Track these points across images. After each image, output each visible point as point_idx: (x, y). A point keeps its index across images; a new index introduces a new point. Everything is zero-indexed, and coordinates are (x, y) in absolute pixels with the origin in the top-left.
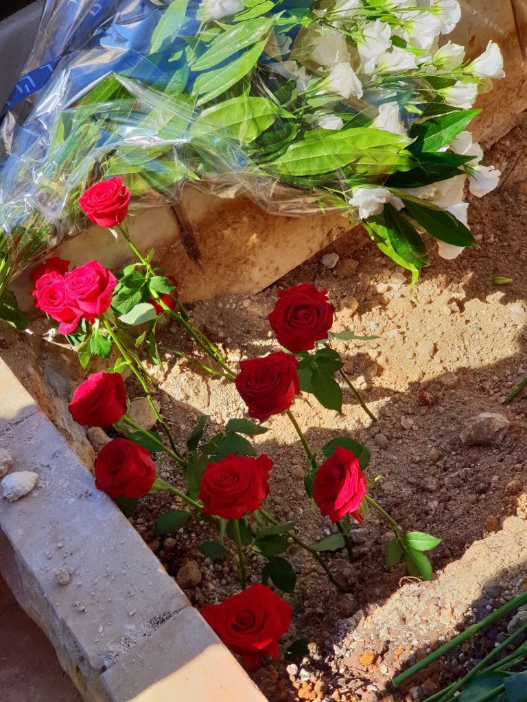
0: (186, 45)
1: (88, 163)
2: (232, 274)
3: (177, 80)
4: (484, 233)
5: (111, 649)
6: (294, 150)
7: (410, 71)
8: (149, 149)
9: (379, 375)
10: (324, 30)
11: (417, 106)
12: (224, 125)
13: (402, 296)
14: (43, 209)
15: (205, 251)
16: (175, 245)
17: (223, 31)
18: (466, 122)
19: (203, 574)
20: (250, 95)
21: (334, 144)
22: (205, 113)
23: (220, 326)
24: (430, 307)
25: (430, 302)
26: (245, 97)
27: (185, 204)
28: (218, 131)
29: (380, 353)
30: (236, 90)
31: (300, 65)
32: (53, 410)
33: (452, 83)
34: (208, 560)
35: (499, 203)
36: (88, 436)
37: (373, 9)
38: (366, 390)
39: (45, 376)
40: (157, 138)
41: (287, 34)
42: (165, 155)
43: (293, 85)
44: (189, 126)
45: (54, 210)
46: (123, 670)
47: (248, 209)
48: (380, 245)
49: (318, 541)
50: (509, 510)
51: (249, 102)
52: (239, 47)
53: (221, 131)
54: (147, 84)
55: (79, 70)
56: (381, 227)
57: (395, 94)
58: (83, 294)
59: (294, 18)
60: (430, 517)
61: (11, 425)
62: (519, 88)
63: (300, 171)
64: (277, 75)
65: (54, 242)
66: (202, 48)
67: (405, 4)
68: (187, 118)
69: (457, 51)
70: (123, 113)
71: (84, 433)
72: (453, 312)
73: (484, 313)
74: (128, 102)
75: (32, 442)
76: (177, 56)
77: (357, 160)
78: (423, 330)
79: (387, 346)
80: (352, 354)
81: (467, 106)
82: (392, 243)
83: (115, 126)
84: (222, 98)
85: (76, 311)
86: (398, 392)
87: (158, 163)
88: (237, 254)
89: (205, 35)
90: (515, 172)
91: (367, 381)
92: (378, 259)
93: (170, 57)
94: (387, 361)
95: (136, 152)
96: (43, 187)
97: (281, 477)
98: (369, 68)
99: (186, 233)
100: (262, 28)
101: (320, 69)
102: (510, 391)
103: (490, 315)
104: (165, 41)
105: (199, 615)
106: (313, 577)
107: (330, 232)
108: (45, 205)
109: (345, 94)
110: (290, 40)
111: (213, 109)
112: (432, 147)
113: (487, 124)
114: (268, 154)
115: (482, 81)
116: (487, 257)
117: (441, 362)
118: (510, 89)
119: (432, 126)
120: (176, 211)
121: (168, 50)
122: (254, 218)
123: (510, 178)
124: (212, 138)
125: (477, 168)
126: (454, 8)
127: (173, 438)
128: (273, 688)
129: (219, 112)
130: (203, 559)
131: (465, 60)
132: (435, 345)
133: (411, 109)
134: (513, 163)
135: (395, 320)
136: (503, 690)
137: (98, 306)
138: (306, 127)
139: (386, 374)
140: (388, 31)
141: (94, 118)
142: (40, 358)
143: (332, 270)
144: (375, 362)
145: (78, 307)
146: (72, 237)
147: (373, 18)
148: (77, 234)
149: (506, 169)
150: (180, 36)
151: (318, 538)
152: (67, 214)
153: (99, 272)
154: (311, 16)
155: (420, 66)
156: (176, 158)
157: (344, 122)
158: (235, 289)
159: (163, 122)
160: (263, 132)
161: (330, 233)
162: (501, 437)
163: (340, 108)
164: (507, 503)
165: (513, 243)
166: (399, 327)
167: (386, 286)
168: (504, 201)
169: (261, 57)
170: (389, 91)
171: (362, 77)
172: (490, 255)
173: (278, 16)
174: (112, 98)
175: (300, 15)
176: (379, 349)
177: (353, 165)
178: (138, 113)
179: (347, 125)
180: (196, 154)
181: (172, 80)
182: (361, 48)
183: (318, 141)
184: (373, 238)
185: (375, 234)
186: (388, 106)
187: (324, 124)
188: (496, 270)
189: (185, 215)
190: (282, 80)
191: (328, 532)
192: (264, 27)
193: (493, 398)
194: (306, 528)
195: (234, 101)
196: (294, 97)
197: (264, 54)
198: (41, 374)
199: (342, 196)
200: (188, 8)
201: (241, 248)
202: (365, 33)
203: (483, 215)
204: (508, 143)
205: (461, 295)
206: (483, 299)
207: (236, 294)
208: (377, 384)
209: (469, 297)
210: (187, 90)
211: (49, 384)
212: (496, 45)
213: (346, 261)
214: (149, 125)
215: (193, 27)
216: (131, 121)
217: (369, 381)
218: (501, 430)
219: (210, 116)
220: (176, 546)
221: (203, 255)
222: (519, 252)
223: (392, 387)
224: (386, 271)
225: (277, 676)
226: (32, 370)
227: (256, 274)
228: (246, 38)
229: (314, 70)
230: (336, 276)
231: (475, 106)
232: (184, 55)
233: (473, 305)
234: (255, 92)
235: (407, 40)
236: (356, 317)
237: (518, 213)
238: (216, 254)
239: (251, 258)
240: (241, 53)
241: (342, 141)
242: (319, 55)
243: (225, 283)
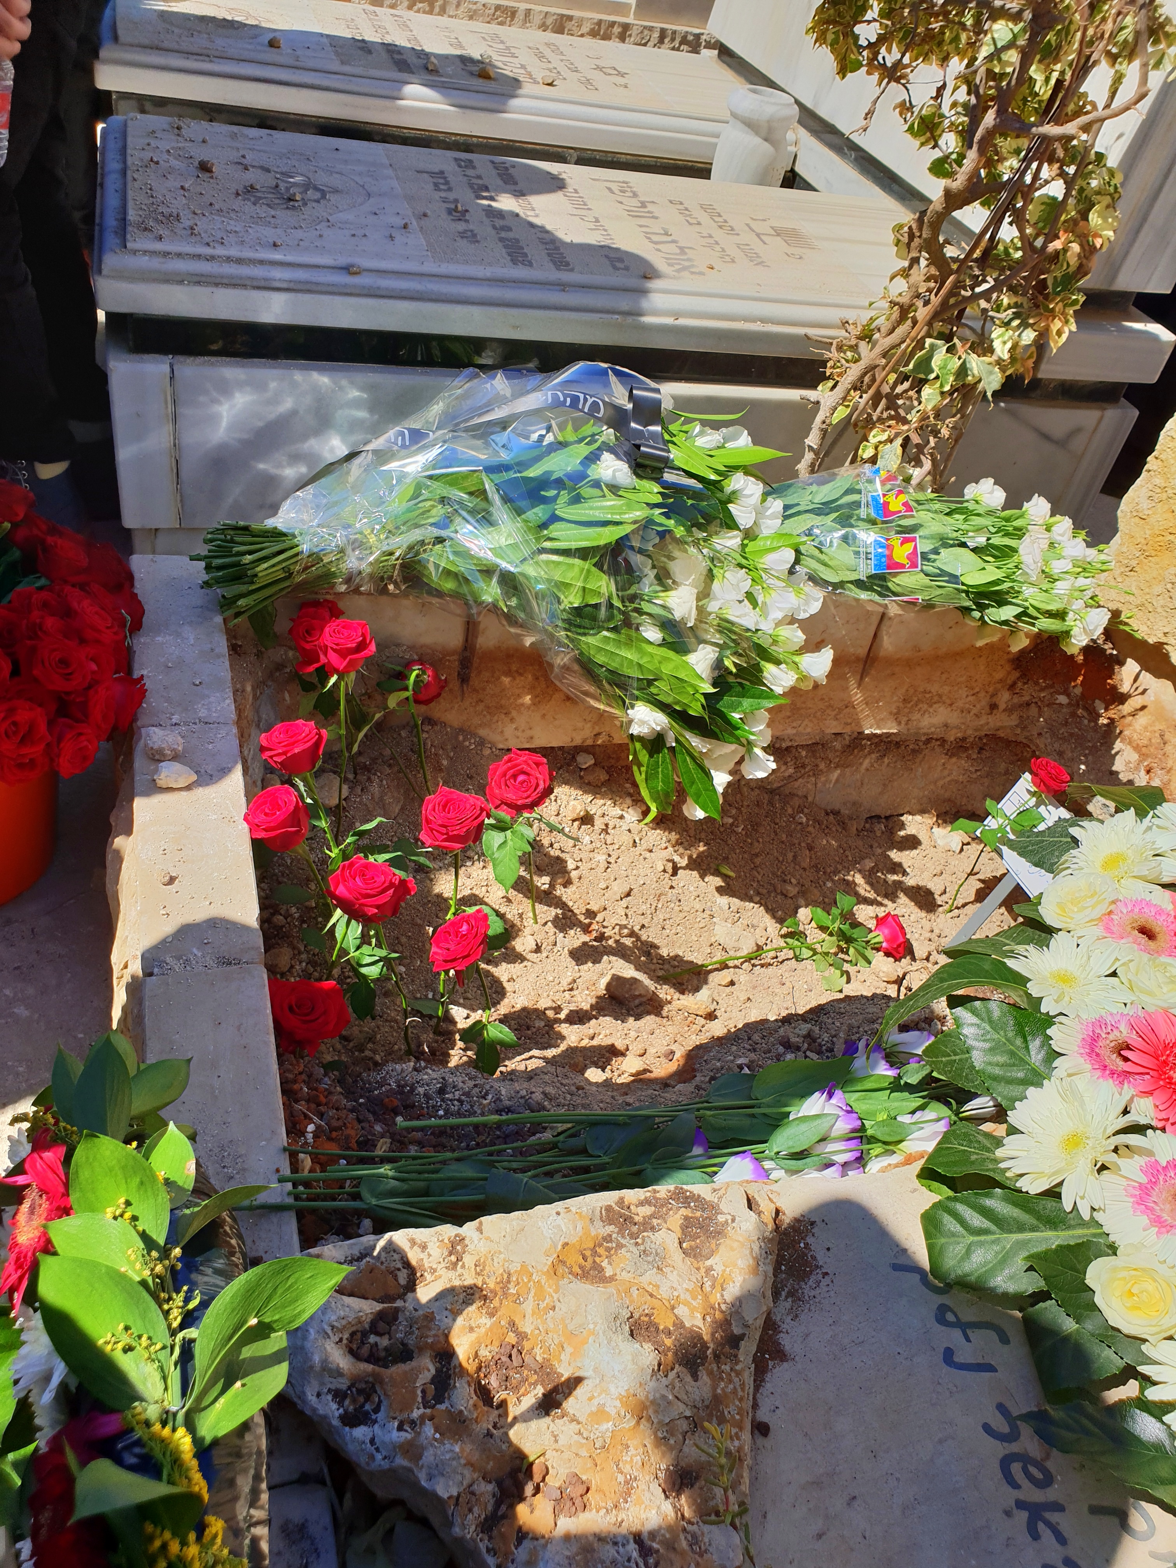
0: (565, 489)
1: (416, 535)
2: (488, 717)
3: (538, 513)
4: (736, 819)
5: (168, 960)
6: (605, 637)
7: (748, 630)
8: (479, 559)
9: (565, 887)
10: (692, 550)
11: (735, 664)
12: (557, 578)
13: (629, 831)
14: (349, 551)
15: (475, 681)
16: (451, 658)
17: (604, 496)
18: (770, 704)
19: (292, 967)
20: (594, 565)
21: (641, 651)
22: (544, 557)
23: (448, 756)
24: (648, 855)
25: (651, 851)
26: (587, 565)
27: (482, 626)
28: (548, 580)
29: (577, 868)
30: (583, 553)
31: (654, 567)
32: (246, 735)
33: (778, 662)
34: (304, 956)
35: (766, 802)
36: (263, 780)
37: (746, 558)
38: (544, 891)
39: (258, 702)
40: (489, 553)
41: (658, 533)
42: (488, 571)
43: (639, 580)
44: (525, 559)
45: (360, 559)
46: (168, 984)
47: (537, 667)
48: (635, 768)
49: (416, 998)
50: (600, 1064)
51: (588, 571)
52: (609, 517)
53: (549, 581)
54: (506, 500)
55: (454, 450)
56: (645, 751)
57: (721, 642)
58: (337, 645)
59: (672, 522)
60: (529, 1032)
61: (200, 721)
62: (840, 710)
63: (600, 659)
64: (626, 560)
65: (343, 588)
66: (577, 499)
67: (776, 571)
68: (526, 552)
69: (797, 637)
70: (472, 512)
71: (261, 775)
72: (664, 871)
73: (692, 889)
74: (484, 505)
75: (210, 747)
76: (552, 493)
77: (655, 680)
78: (629, 871)
79: (589, 865)
80: (552, 853)
81: (779, 690)
82: (647, 773)
83: (458, 520)
84: (566, 552)
85: (322, 656)
86: (572, 911)
87: (477, 573)
88: (503, 702)
89: (586, 492)
90: (797, 784)
91: (550, 884)
92: (628, 785)
93: (543, 490)
94: (580, 878)
95: (463, 554)
96: (361, 533)
97: (419, 921)
98: (713, 606)
99: (468, 654)
100: (638, 513)
101: (670, 582)
102: (671, 970)
103: (695, 894)
104: (547, 473)
105: (265, 976)
106: (391, 1027)
107: (599, 734)
108: (353, 550)
109: (678, 615)
110: (657, 540)
111: (555, 558)
112: (728, 707)
113: (794, 724)
114: (580, 627)
115: (805, 676)
116: (726, 842)
117: (627, 908)
118: (830, 706)
119: (739, 689)
120: (471, 627)
121: (544, 482)
122: (537, 679)
123: (789, 786)
124: (537, 581)
125: (758, 751)
126: (817, 600)
127: (342, 829)
128: (290, 1076)
129: (558, 563)
130: (300, 953)
131: (801, 648)
132: (631, 890)
133: (728, 663)
134: (799, 774)
135: (611, 848)
136: (486, 1179)
137: (345, 664)
138: (627, 623)
139: (571, 889)
140: (747, 585)
141: (443, 500)
142: (264, 683)
143: (581, 769)
144: (569, 873)
145: (326, 654)
146: (361, 593)
147: (741, 566)
148: (369, 594)
149: (790, 776)
150: (564, 478)
151: (418, 995)
152: (369, 570)
153: (364, 635)
154: (689, 531)
155: (757, 630)
156: (495, 580)
157: (664, 640)
158: (483, 732)
159: (503, 542)
160: (587, 605)
161: (597, 735)
162: (637, 1002)
163: (668, 625)
164: (603, 1056)
165: (756, 844)
166: (609, 855)
167: (620, 812)
168: (771, 803)
169: (621, 538)
170: (718, 636)
171: (701, 610)
172: (730, 842)
173: (658, 511)
174: (471, 494)
175: (678, 523)
176: (579, 864)
177: (650, 682)
178: (486, 519)
179: (664, 644)
180: (515, 588)
181: (535, 510)
182: (716, 585)
183: (629, 643)
184: (631, 758)
185: (635, 754)
186: (709, 648)
187: (646, 631)
188: (727, 858)
189: (477, 637)
190: (630, 569)
191: (430, 996)
192: (639, 514)
193: (653, 967)
194: (413, 981)
195: (577, 562)
196: (631, 591)
197: (626, 537)
198: (255, 698)
199: (624, 702)
200: (586, 458)
201: (509, 699)
202: (727, 574)
203: (745, 803)
204: (804, 753)
205: (684, 862)
206: (703, 877)
207: (480, 738)
208: (558, 893)
209: (687, 867)
210: (544, 526)
211: (257, 712)
212: (832, 651)
213: (597, 769)
214: (489, 537)
215: (579, 477)
216: (476, 525)
217: (552, 885)
218: (640, 995)
219: (547, 563)
220: (283, 926)
221: (471, 683)
222: (757, 855)
223: (570, 904)
224: (629, 801)
225: (301, 1069)
226: (249, 689)
227: (509, 730)
228: (620, 514)
229: (664, 579)
230: (581, 777)
231: (784, 695)
232: (557, 496)
233: (688, 878)
234: (599, 566)
235: (760, 603)
236: (576, 824)
237: (777, 821)
238: (484, 689)
239: (514, 713)
240: (605, 524)
241: (652, 656)
242: (675, 567)
243: (476, 721)
